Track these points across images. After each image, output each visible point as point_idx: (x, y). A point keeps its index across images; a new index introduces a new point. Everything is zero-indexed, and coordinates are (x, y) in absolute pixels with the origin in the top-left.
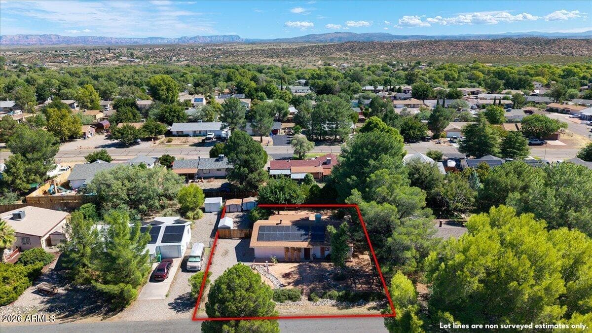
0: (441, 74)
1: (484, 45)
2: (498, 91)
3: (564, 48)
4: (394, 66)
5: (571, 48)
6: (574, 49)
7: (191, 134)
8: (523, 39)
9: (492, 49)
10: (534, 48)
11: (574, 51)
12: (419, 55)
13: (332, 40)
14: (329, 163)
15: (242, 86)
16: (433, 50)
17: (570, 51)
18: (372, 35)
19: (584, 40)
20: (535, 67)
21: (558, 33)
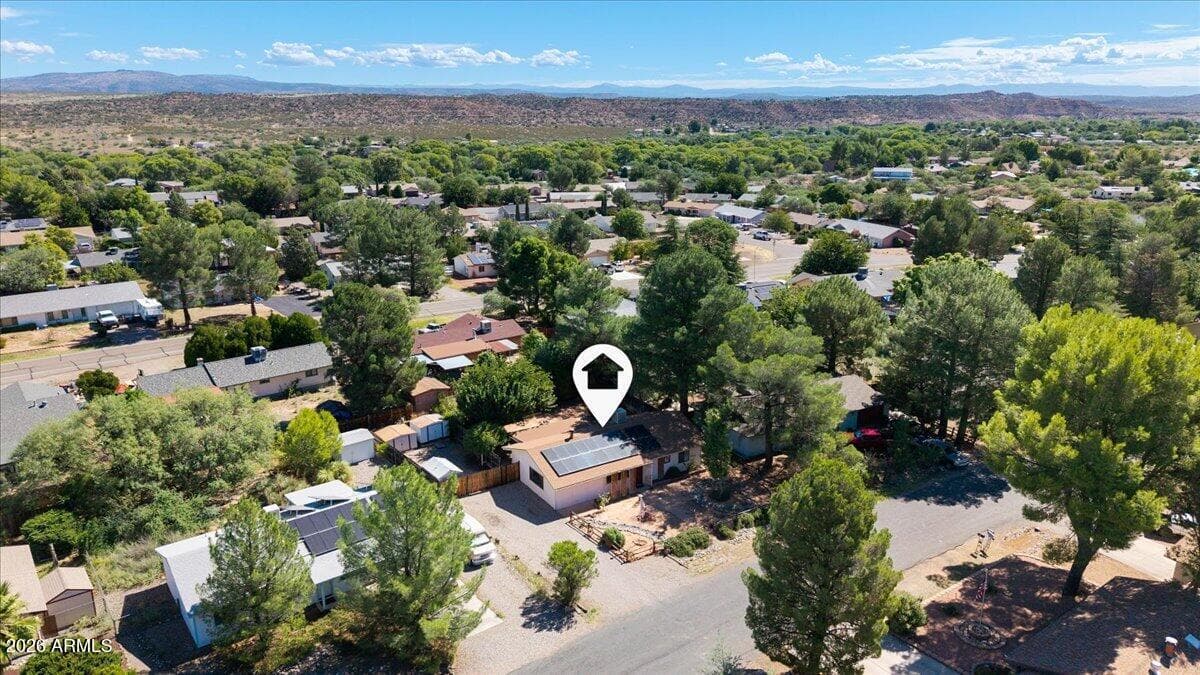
0: (423, 160)
1: (465, 106)
2: (570, 186)
3: (587, 114)
4: (317, 145)
5: (596, 114)
6: (601, 116)
7: (43, 320)
8: (518, 96)
9: (480, 113)
10: (544, 113)
11: (602, 119)
12: (353, 125)
13: (113, 88)
14: (489, 331)
15: (28, 199)
16: (376, 113)
17: (596, 119)
18: (210, 80)
19: (608, 101)
20: (570, 145)
21: (553, 88)
